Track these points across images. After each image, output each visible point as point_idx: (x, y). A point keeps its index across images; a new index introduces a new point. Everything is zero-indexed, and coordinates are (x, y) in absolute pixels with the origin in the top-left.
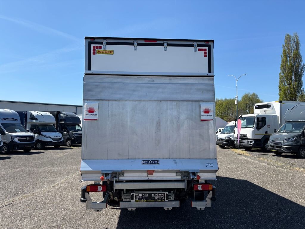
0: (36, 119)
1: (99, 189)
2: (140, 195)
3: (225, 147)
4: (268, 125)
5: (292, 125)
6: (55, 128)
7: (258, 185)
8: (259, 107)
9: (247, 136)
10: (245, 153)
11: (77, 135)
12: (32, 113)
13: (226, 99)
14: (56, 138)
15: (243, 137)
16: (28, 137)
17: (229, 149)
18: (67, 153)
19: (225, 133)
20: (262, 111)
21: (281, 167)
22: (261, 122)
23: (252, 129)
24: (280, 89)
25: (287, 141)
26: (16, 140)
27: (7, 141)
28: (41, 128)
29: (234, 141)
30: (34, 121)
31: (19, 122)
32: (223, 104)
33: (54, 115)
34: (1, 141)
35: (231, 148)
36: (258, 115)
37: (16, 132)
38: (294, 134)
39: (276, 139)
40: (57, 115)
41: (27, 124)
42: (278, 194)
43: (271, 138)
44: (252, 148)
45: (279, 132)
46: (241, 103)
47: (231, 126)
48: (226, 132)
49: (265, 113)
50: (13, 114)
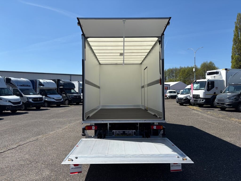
0: (43, 85)
1: (93, 128)
2: (118, 132)
3: (184, 104)
4: (216, 88)
5: (234, 87)
6: (56, 91)
7: (200, 129)
8: (210, 74)
9: (200, 96)
10: (198, 109)
11: (73, 97)
12: (40, 81)
13: (188, 67)
14: (58, 99)
15: (196, 97)
16: (39, 99)
17: (187, 106)
18: (66, 109)
19: (183, 94)
20: (212, 77)
21: (222, 118)
22: (211, 85)
23: (203, 91)
24: (233, 58)
25: (229, 99)
26: (31, 100)
27: (24, 101)
28: (46, 91)
29: (190, 100)
30: (42, 87)
31: (32, 87)
32: (186, 71)
33: (55, 82)
34: (21, 101)
35: (188, 105)
36: (208, 80)
37: (30, 95)
38: (235, 94)
39: (221, 98)
40: (58, 82)
41: (37, 89)
42: (213, 134)
43: (218, 97)
44: (204, 105)
45: (223, 93)
46: (200, 70)
47: (188, 89)
48: (185, 93)
49: (215, 79)
50: (27, 82)
